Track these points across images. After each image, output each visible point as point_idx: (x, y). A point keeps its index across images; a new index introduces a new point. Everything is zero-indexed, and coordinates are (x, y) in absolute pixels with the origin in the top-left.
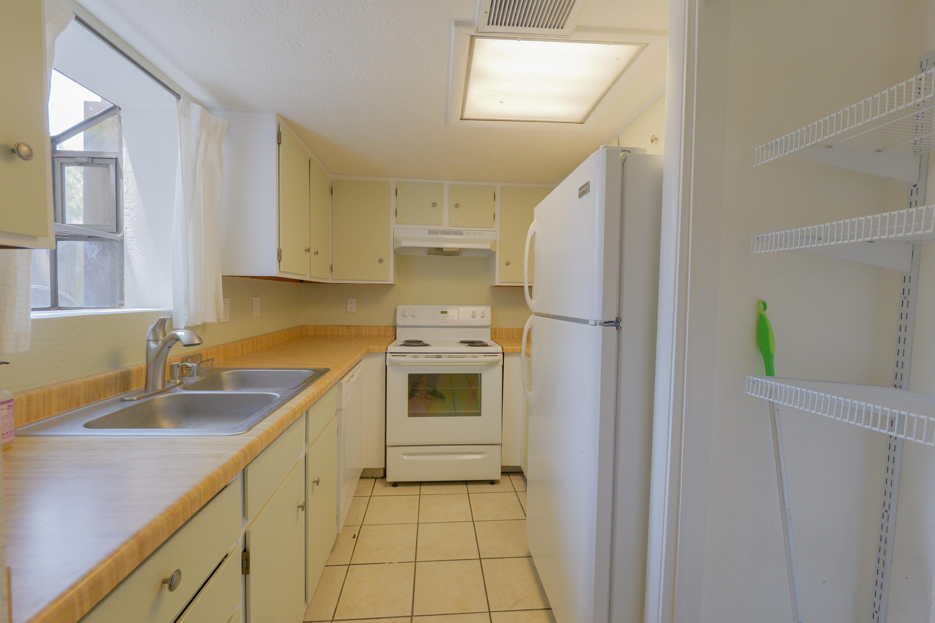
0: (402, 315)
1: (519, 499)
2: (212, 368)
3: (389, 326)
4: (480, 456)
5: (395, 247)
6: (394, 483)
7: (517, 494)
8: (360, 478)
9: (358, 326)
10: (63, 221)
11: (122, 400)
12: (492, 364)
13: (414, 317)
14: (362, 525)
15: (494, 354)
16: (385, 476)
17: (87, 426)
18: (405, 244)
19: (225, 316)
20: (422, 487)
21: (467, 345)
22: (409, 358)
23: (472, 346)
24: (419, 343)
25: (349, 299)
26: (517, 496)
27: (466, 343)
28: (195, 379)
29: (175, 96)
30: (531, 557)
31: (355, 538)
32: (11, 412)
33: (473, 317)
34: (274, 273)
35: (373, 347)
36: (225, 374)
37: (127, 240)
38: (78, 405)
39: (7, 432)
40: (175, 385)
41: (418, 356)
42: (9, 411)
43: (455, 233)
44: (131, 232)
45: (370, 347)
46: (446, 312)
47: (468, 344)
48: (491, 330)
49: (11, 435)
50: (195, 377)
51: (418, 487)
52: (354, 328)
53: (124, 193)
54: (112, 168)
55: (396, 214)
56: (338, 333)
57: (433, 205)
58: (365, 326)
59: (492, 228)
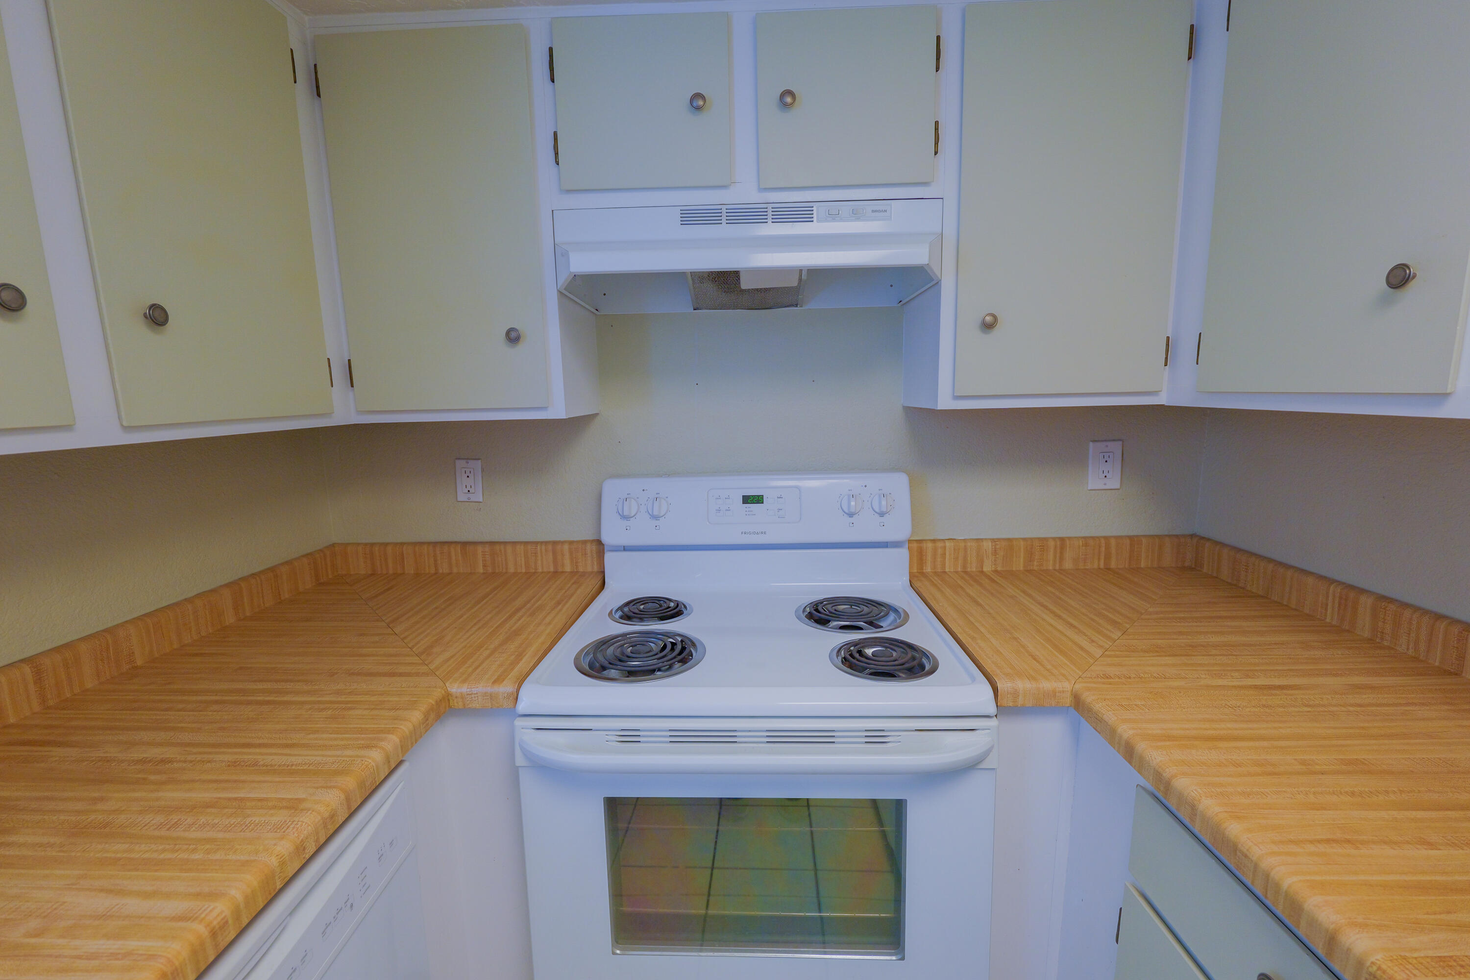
0: (619, 513)
3: (584, 542)
5: (564, 282)
9: (494, 545)
13: (655, 518)
25: (460, 464)
33: (849, 516)
35: (465, 689)
43: (785, 215)
46: (758, 500)
48: (912, 556)
52: (480, 549)
55: (556, 154)
56: (436, 566)
57: (695, 104)
58: (514, 543)
59: (925, 184)
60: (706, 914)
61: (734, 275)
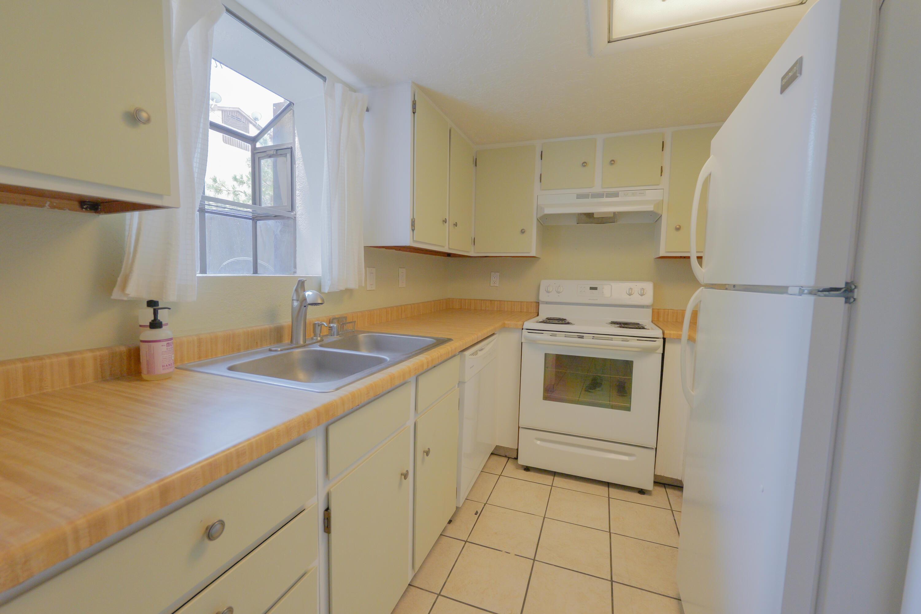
0: (546, 291)
1: (675, 520)
2: (353, 330)
3: (531, 302)
4: (626, 458)
5: (539, 216)
6: (526, 468)
7: (674, 513)
8: (492, 454)
9: (500, 301)
10: (260, 205)
11: (270, 350)
12: (650, 351)
13: (558, 292)
14: (486, 503)
15: (652, 339)
16: (516, 458)
17: (231, 369)
18: (548, 211)
19: (371, 285)
20: (556, 478)
21: (617, 327)
22: (546, 336)
23: (623, 327)
24: (562, 321)
25: (492, 273)
26: (674, 516)
27: (618, 324)
28: (335, 338)
29: (322, 79)
30: (680, 600)
31: (477, 515)
32: (169, 349)
33: (630, 295)
34: (407, 242)
35: (509, 322)
36: (361, 337)
37: (298, 217)
38: (239, 350)
39: (167, 365)
40: (316, 341)
41: (556, 334)
42: (168, 347)
43: (609, 195)
44: (301, 210)
45: (506, 322)
46: (595, 289)
47: (618, 325)
48: (653, 312)
49: (170, 368)
50: (335, 336)
51: (552, 477)
52: (496, 302)
53: (297, 177)
54: (289, 156)
55: (541, 180)
56: (481, 307)
57: (583, 165)
58: (508, 301)
59: (658, 185)
60: (578, 400)
61: (593, 214)
